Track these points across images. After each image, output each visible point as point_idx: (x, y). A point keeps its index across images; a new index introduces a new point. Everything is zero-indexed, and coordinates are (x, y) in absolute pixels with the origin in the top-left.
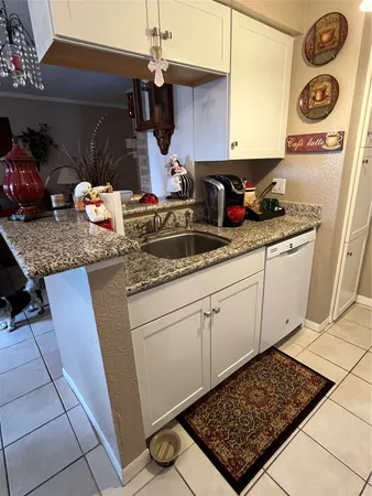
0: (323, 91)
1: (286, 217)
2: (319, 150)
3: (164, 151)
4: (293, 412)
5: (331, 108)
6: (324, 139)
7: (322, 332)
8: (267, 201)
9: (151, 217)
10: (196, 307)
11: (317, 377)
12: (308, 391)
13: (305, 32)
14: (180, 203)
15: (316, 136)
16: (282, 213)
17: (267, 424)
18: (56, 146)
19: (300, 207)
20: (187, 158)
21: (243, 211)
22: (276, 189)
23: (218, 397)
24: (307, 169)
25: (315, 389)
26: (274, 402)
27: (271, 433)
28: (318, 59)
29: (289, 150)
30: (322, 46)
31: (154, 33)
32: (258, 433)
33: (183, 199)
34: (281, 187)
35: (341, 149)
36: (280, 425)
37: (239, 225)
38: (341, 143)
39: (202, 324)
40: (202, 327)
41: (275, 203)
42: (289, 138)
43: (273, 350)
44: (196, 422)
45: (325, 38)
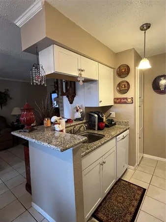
0: (125, 85)
1: (117, 126)
2: (125, 103)
3: (71, 103)
4: (136, 204)
5: (128, 90)
6: (127, 100)
7: (135, 170)
8: (109, 120)
9: (72, 128)
10: (98, 162)
11: (140, 188)
12: (138, 194)
13: (117, 68)
14: (81, 122)
15: (124, 99)
16: (115, 124)
17: (128, 210)
18: (11, 98)
19: (121, 122)
20: (82, 106)
21: (104, 124)
22: (111, 116)
23: (105, 203)
24: (122, 109)
25: (140, 193)
26: (128, 201)
27: (131, 214)
28: (122, 76)
29: (115, 103)
30: (123, 73)
31: (80, 70)
32: (126, 214)
33: (82, 120)
34: (113, 115)
35: (133, 103)
36: (133, 210)
37: (103, 129)
38: (132, 101)
39: (100, 168)
40: (100, 170)
41: (112, 121)
42: (115, 99)
43: (120, 180)
44: (100, 215)
45: (123, 70)
